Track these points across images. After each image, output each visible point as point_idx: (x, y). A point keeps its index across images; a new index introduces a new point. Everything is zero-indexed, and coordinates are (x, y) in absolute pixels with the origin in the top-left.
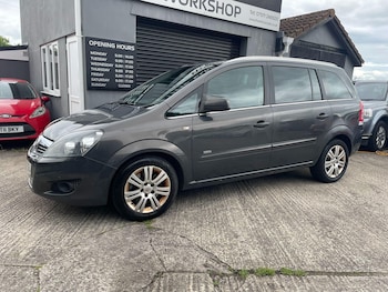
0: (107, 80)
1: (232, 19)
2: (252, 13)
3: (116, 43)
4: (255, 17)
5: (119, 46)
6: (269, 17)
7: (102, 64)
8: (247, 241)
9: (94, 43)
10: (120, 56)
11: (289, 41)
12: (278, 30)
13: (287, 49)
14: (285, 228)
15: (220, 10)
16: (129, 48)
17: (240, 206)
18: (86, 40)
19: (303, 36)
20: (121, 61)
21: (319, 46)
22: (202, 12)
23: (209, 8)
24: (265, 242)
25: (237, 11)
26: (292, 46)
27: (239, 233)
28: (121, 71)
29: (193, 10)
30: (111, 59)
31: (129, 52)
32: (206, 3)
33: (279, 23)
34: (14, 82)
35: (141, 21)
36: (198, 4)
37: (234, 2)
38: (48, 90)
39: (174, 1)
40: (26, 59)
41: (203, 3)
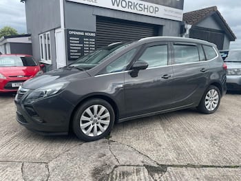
0: (80, 54)
1: (153, 15)
2: (166, 10)
3: (84, 32)
4: (167, 13)
5: (86, 34)
6: (176, 13)
7: (77, 45)
8: (166, 148)
9: (72, 32)
10: (87, 40)
11: (189, 27)
12: (181, 20)
13: (188, 32)
14: (189, 140)
15: (146, 10)
16: (92, 34)
18: (67, 31)
19: (197, 23)
20: (87, 43)
21: (208, 29)
22: (135, 11)
23: (139, 9)
24: (177, 149)
25: (156, 10)
26: (191, 30)
27: (162, 143)
28: (87, 48)
29: (130, 10)
30: (81, 41)
31: (92, 37)
32: (138, 6)
33: (182, 16)
34: (23, 56)
35: (99, 18)
36: (132, 7)
37: (155, 5)
38: (44, 61)
39: (118, 6)
40: (30, 42)
41: (135, 6)
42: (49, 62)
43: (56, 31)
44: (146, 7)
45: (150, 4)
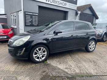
0: (31, 23)
1: (64, 6)
2: (70, 5)
3: (33, 13)
4: (70, 6)
5: (34, 14)
6: (74, 6)
7: (29, 19)
9: (27, 13)
10: (34, 17)
11: (79, 12)
12: (76, 9)
13: (79, 15)
15: (61, 4)
16: (36, 14)
17: (70, 58)
18: (25, 12)
19: (83, 11)
20: (34, 18)
21: (87, 14)
22: (56, 5)
25: (65, 5)
26: (80, 14)
27: (72, 65)
28: (34, 21)
29: (54, 4)
30: (31, 17)
31: (36, 16)
32: (57, 2)
33: (76, 8)
34: (3, 24)
35: (40, 7)
36: (55, 3)
37: (65, 2)
38: (13, 26)
39: (48, 2)
40: (6, 18)
41: (56, 2)
42: (15, 27)
43: (19, 12)
44: (61, 3)
45: (63, 2)
